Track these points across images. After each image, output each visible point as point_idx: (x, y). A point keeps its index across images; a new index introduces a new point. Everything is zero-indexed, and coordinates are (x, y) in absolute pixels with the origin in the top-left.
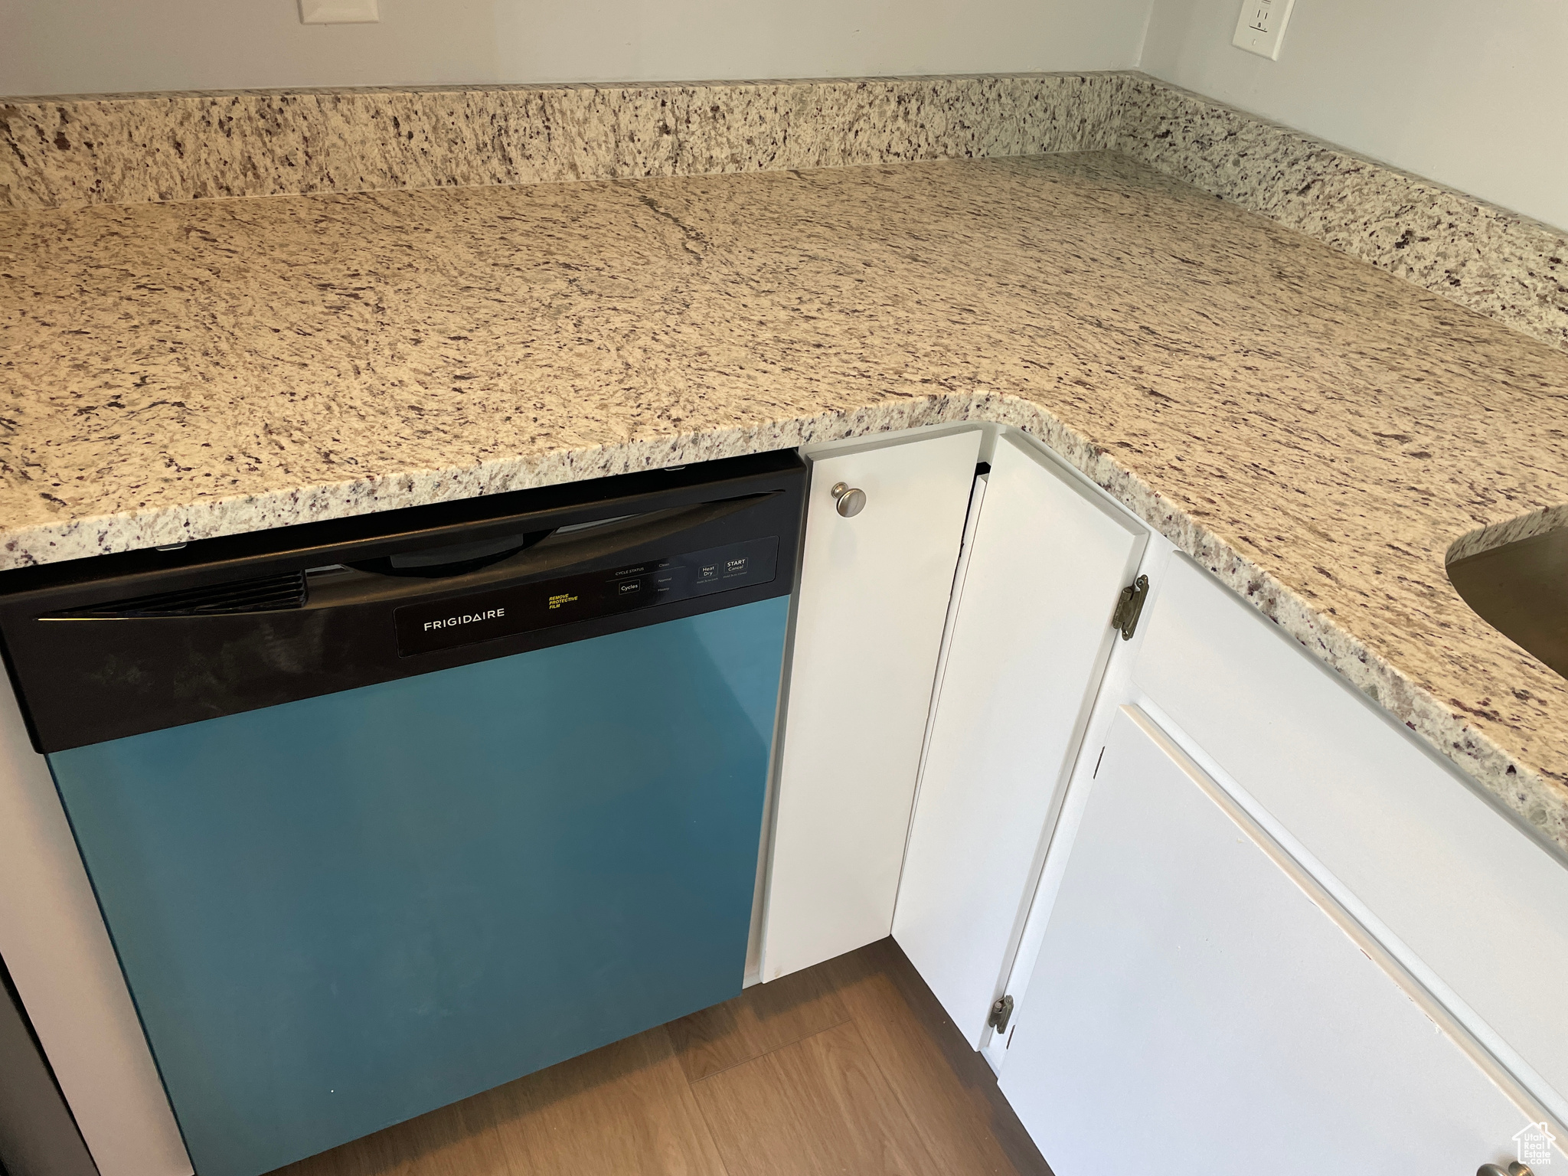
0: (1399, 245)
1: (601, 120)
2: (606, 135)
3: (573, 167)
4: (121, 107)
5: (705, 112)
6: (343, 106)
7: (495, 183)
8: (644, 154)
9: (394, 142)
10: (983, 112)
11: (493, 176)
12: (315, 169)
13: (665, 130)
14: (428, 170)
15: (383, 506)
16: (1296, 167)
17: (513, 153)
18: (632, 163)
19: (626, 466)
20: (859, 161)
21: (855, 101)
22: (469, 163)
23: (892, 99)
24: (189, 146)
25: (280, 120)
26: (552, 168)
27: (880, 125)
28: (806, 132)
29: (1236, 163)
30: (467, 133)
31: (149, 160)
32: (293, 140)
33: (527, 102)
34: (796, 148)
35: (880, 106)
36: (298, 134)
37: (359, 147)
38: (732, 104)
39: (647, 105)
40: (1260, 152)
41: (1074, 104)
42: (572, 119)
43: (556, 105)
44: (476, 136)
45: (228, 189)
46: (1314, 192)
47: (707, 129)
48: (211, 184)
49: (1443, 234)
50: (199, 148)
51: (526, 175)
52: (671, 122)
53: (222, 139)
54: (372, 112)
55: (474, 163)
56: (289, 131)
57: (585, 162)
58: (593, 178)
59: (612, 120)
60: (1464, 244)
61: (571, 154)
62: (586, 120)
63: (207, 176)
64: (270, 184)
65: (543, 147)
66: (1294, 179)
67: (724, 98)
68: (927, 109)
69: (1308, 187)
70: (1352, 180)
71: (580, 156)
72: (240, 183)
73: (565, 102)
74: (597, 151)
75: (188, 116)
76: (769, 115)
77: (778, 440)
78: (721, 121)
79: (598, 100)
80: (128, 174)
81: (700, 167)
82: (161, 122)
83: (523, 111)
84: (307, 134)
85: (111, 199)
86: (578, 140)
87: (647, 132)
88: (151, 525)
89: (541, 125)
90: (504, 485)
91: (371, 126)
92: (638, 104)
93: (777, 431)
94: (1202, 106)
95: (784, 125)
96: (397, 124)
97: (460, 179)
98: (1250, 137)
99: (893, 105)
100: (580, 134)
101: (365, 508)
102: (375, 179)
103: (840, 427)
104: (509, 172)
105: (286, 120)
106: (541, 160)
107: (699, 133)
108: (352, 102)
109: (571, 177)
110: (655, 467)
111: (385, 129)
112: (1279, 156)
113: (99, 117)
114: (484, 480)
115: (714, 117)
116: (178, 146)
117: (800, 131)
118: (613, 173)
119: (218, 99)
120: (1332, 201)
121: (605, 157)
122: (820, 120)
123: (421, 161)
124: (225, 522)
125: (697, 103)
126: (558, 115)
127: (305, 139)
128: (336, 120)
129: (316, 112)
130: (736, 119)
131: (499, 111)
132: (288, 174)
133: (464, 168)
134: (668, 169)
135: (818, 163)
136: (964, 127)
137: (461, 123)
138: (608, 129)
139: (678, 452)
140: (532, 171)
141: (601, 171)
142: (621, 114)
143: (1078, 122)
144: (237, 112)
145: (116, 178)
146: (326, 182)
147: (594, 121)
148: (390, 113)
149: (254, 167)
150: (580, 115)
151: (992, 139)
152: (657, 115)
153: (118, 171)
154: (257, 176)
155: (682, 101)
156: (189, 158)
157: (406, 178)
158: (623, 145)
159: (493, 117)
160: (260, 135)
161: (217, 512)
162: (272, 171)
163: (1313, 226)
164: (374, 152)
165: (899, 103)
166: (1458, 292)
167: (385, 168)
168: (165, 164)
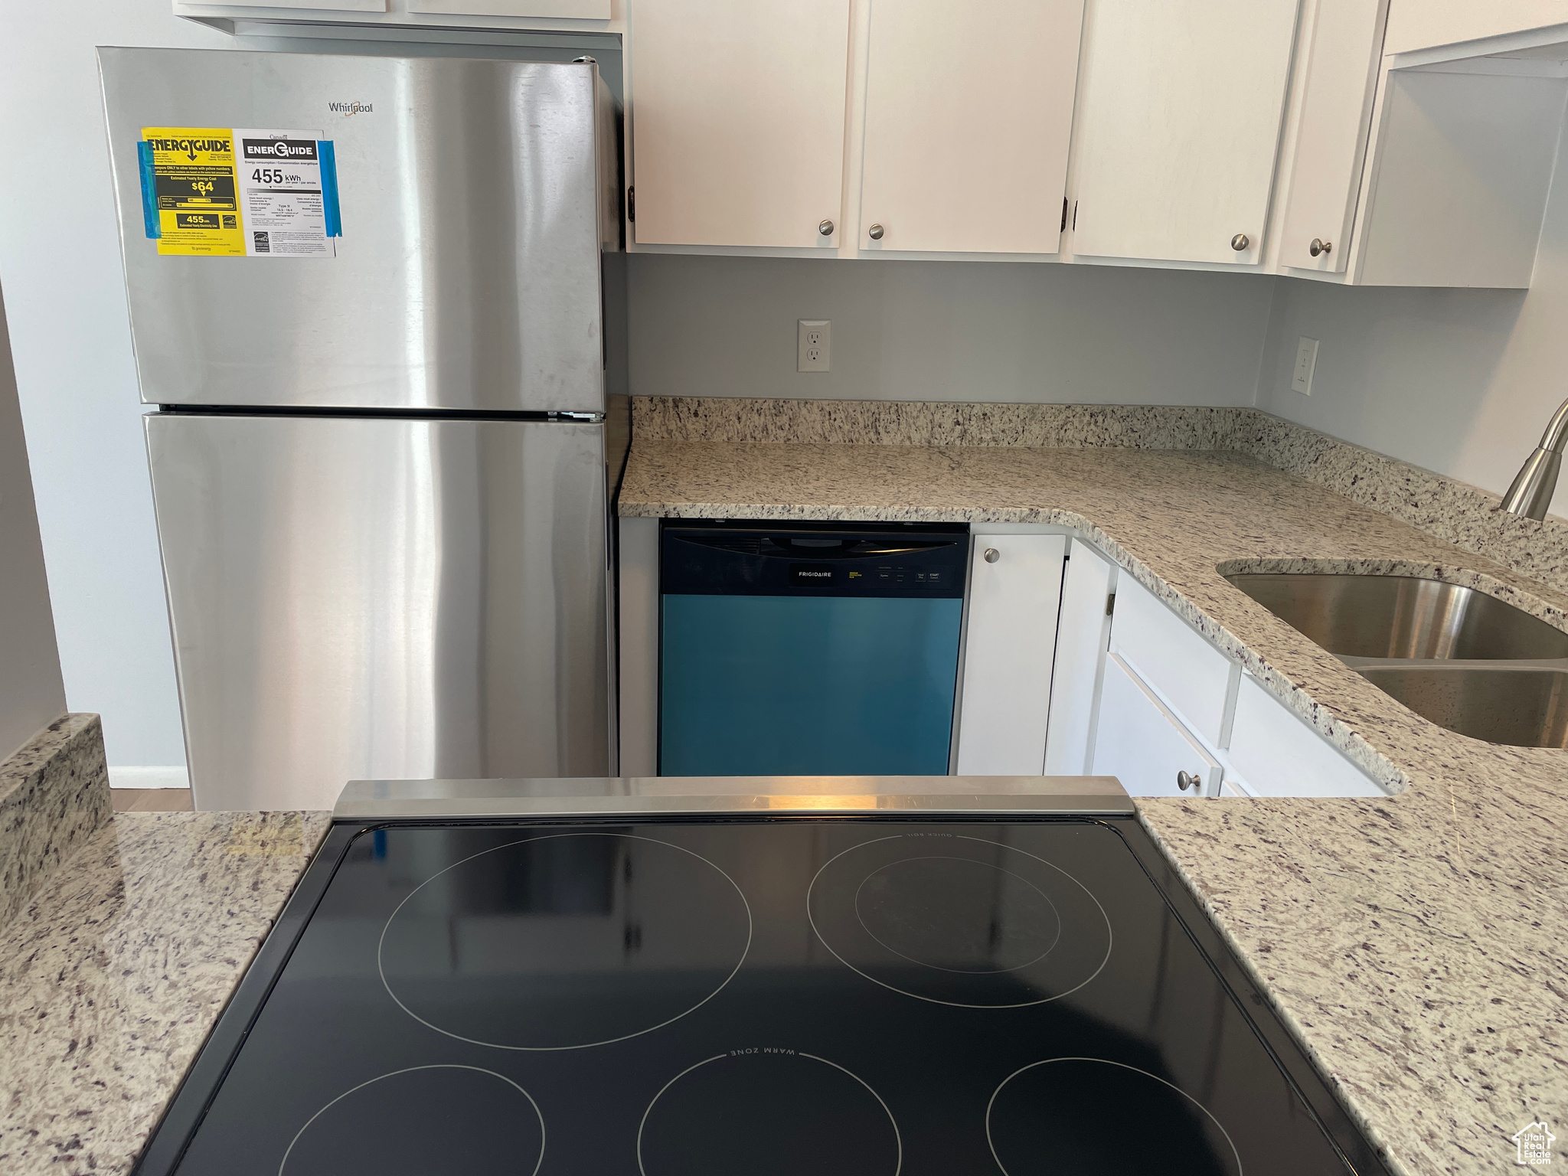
0: (1353, 484)
1: (925, 417)
2: (927, 424)
3: (909, 438)
4: (721, 402)
5: (979, 416)
6: (808, 406)
7: (871, 443)
8: (946, 434)
9: (827, 422)
10: (1145, 424)
11: (870, 440)
12: (792, 432)
13: (958, 423)
14: (840, 436)
15: (792, 517)
16: (1312, 449)
17: (881, 430)
18: (939, 438)
19: (886, 518)
20: (1068, 445)
21: (1064, 414)
22: (860, 433)
23: (1086, 414)
24: (744, 418)
25: (781, 410)
26: (899, 438)
27: (1080, 427)
28: (1035, 428)
29: (1289, 450)
30: (861, 420)
31: (727, 424)
32: (785, 419)
33: (890, 407)
34: (1029, 436)
35: (1080, 418)
36: (787, 416)
37: (812, 423)
38: (994, 413)
39: (949, 412)
40: (1298, 442)
41: (1207, 423)
42: (911, 416)
43: (904, 409)
44: (865, 421)
45: (755, 438)
46: (1319, 461)
47: (980, 424)
48: (749, 435)
49: (1369, 474)
50: (747, 420)
51: (886, 440)
52: (961, 419)
53: (757, 416)
54: (820, 409)
55: (862, 434)
56: (784, 415)
57: (916, 437)
58: (918, 444)
59: (931, 417)
60: (1376, 478)
61: (909, 432)
62: (918, 417)
63: (748, 432)
64: (772, 437)
65: (896, 428)
66: (1312, 456)
67: (990, 410)
68: (1108, 420)
69: (1317, 459)
70: (1333, 452)
71: (913, 433)
72: (760, 436)
73: (908, 409)
74: (922, 431)
75: (745, 407)
76: (1014, 419)
77: (954, 517)
78: (988, 421)
79: (924, 408)
80: (718, 429)
81: (975, 442)
82: (735, 409)
83: (888, 411)
84: (791, 417)
85: (709, 439)
86: (913, 426)
87: (948, 424)
88: (716, 510)
89: (895, 418)
90: (837, 517)
91: (819, 415)
92: (944, 410)
93: (954, 513)
94: (1274, 421)
95: (1023, 424)
96: (830, 415)
97: (854, 441)
98: (1294, 435)
99: (1088, 417)
100: (914, 423)
101: (785, 517)
102: (816, 438)
103: (983, 516)
104: (878, 439)
105: (784, 410)
106: (894, 434)
107: (975, 426)
108: (812, 404)
109: (908, 443)
110: (898, 520)
111: (825, 416)
112: (1305, 444)
113: (712, 405)
114: (830, 513)
115: (984, 418)
116: (739, 418)
117: (1032, 428)
118: (929, 442)
119: (758, 401)
120: (1327, 464)
121: (926, 434)
122: (1044, 423)
123: (838, 431)
124: (739, 513)
125: (975, 411)
126: (904, 413)
127: (790, 419)
128: (804, 411)
129: (796, 407)
130: (996, 420)
131: (877, 411)
132: (781, 434)
133: (857, 435)
134: (958, 442)
135: (1043, 444)
136: (1133, 431)
137: (859, 415)
138: (928, 421)
139: (909, 515)
140: (889, 439)
141: (923, 441)
142: (935, 415)
143: (1211, 433)
144: (765, 406)
145: (713, 430)
146: (796, 437)
147: (922, 417)
148: (828, 409)
149: (767, 429)
150: (915, 414)
151: (1153, 439)
152: (954, 416)
153: (714, 427)
154: (767, 433)
155: (967, 410)
156: (742, 424)
157: (830, 438)
158: (935, 429)
159: (874, 413)
160: (772, 416)
161: (737, 509)
162: (774, 431)
163: (1320, 479)
164: (818, 427)
165: (1091, 416)
166: (1376, 504)
167: (822, 434)
168: (732, 425)
